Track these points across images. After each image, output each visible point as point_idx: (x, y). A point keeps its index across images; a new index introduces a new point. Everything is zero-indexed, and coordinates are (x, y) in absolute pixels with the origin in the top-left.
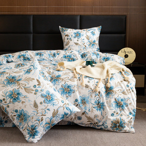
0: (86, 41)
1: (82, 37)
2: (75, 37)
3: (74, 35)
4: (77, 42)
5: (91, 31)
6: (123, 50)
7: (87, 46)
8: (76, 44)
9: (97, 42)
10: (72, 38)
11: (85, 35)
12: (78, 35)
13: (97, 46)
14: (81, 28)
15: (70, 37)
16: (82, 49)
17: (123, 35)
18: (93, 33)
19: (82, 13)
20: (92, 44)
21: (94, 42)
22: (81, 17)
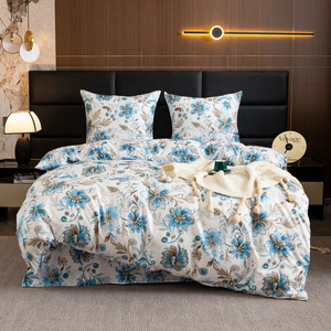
0: (214, 119)
1: (207, 113)
2: (192, 113)
3: (191, 109)
4: (196, 121)
5: (223, 101)
6: (282, 135)
7: (216, 129)
8: (196, 125)
9: (235, 121)
10: (189, 115)
11: (212, 109)
12: (198, 109)
13: (234, 129)
14: (204, 96)
15: (185, 112)
16: (207, 134)
17: (283, 107)
18: (227, 105)
19: (206, 68)
20: (225, 124)
21: (229, 120)
22: (205, 74)
